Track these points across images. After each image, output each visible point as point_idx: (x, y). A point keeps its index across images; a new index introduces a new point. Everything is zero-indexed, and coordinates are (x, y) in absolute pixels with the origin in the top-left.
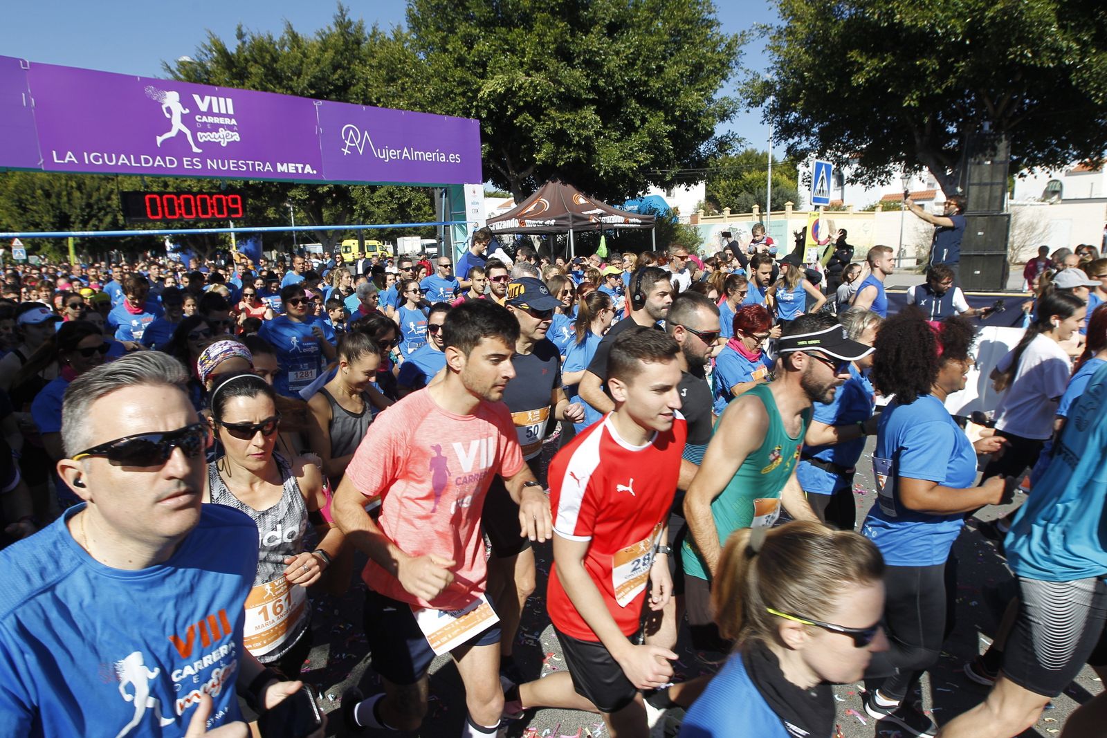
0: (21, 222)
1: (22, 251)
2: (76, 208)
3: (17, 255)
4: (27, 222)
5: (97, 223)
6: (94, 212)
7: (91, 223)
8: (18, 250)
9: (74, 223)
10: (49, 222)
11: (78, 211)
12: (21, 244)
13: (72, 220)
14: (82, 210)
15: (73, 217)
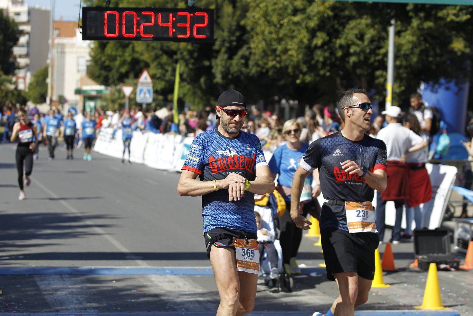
0: (154, 48)
1: (149, 91)
2: (223, 30)
3: (142, 95)
4: (162, 49)
5: (247, 53)
6: (245, 37)
7: (240, 53)
8: (145, 89)
9: (218, 52)
10: (185, 49)
11: (226, 34)
12: (149, 80)
13: (216, 47)
14: (231, 33)
15: (218, 43)
